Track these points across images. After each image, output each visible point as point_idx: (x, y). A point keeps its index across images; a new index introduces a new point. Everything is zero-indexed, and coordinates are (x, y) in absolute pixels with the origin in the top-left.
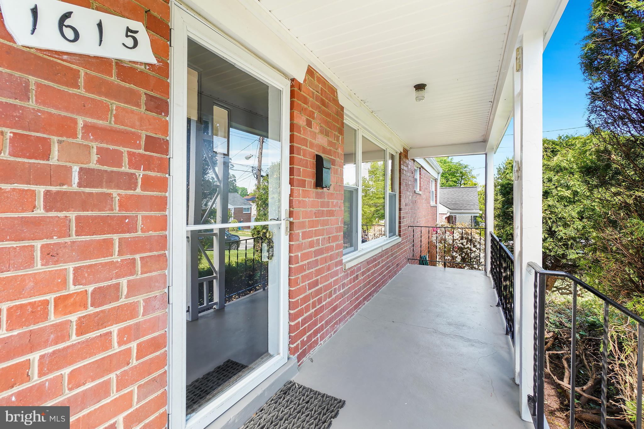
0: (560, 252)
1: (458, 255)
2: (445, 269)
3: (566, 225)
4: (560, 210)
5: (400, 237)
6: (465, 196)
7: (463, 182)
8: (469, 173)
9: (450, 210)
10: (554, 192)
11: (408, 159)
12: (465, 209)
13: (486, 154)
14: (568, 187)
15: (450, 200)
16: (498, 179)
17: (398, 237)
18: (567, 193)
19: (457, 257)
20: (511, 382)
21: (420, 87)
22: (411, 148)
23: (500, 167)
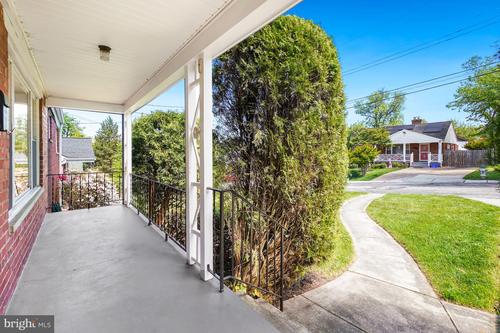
0: (176, 182)
1: (91, 196)
2: (89, 210)
3: (178, 166)
4: (175, 156)
5: (42, 186)
6: (80, 145)
7: (69, 133)
8: (76, 125)
9: (67, 158)
10: (172, 146)
11: (45, 106)
12: (81, 157)
13: (123, 115)
14: (178, 143)
15: (65, 149)
16: (103, 133)
17: (40, 187)
18: (178, 147)
19: (90, 198)
20: (187, 265)
21: (105, 49)
22: (50, 96)
23: (104, 124)
